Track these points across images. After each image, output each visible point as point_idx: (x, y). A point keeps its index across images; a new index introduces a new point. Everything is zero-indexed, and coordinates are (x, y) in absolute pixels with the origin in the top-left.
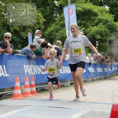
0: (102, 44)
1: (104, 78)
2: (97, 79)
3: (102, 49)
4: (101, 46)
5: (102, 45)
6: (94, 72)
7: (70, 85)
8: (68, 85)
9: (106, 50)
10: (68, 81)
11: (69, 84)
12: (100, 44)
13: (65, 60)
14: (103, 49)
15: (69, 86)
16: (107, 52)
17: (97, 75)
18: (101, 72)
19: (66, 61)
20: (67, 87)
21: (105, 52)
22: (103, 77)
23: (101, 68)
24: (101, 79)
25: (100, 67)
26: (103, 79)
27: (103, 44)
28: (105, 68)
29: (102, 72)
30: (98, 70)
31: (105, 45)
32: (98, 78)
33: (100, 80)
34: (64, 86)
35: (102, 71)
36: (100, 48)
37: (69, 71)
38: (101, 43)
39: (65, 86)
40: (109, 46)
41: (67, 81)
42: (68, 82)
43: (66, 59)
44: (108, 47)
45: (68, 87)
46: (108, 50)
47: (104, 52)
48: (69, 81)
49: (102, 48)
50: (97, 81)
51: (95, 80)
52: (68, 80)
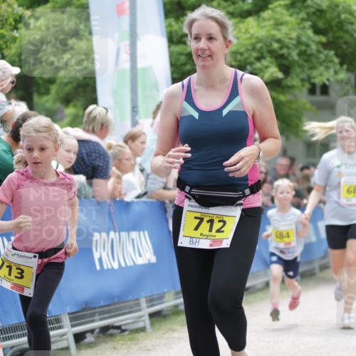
10: (139, 305)
11: (147, 318)
13: (122, 201)
19: (128, 205)
20: (137, 335)
34: (118, 327)
39: (124, 331)
41: (135, 307)
43: (125, 194)
45: (142, 334)
48: (143, 303)
52: (138, 299)
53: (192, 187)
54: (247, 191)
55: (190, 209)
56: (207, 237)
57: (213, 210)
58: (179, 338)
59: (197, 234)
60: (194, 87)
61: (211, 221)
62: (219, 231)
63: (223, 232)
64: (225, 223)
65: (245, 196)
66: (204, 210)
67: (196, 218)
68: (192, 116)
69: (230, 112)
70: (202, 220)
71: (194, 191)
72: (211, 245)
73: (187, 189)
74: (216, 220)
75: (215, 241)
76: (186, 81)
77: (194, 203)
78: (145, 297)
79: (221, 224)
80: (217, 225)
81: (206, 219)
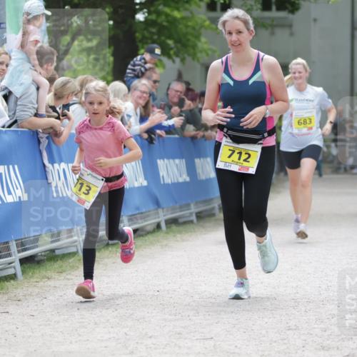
0: (167, 10)
1: (194, 218)
2: (158, 226)
3: (170, 42)
4: (165, 24)
5: (167, 15)
6: (145, 183)
7: (23, 272)
8: (11, 271)
9: (194, 47)
11: (17, 264)
12: (159, 13)
14: (178, 41)
15: (14, 277)
16: (199, 55)
17: (157, 204)
18: (181, 180)
20: (7, 284)
21: (189, 59)
22: (194, 209)
23: (177, 161)
24: (181, 220)
25: (173, 158)
26: (192, 222)
27: (177, 14)
28: (197, 161)
29: (185, 183)
30: (162, 173)
31: (183, 18)
32: (162, 217)
33: (174, 227)
35: (185, 178)
36: (155, 37)
37: (10, 193)
38: (161, 7)
40: (207, 23)
41: (5, 251)
42: (10, 255)
44: (202, 26)
45: (12, 282)
46: (206, 46)
47: (183, 60)
49: (170, 37)
50: (159, 235)
51: (149, 228)
52: (7, 243)
53: (228, 129)
54: (266, 135)
55: (226, 143)
56: (237, 163)
57: (242, 146)
58: (55, 287)
59: (230, 160)
60: (230, 63)
61: (240, 153)
62: (245, 160)
63: (248, 162)
64: (249, 156)
65: (264, 138)
66: (236, 145)
67: (230, 150)
68: (228, 84)
69: (254, 82)
70: (234, 152)
71: (230, 132)
72: (239, 170)
73: (225, 130)
74: (243, 153)
75: (242, 167)
76: (224, 58)
77: (229, 140)
78: (16, 240)
79: (247, 156)
80: (244, 156)
81: (237, 151)
